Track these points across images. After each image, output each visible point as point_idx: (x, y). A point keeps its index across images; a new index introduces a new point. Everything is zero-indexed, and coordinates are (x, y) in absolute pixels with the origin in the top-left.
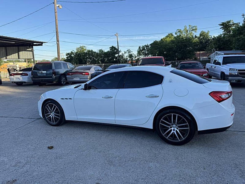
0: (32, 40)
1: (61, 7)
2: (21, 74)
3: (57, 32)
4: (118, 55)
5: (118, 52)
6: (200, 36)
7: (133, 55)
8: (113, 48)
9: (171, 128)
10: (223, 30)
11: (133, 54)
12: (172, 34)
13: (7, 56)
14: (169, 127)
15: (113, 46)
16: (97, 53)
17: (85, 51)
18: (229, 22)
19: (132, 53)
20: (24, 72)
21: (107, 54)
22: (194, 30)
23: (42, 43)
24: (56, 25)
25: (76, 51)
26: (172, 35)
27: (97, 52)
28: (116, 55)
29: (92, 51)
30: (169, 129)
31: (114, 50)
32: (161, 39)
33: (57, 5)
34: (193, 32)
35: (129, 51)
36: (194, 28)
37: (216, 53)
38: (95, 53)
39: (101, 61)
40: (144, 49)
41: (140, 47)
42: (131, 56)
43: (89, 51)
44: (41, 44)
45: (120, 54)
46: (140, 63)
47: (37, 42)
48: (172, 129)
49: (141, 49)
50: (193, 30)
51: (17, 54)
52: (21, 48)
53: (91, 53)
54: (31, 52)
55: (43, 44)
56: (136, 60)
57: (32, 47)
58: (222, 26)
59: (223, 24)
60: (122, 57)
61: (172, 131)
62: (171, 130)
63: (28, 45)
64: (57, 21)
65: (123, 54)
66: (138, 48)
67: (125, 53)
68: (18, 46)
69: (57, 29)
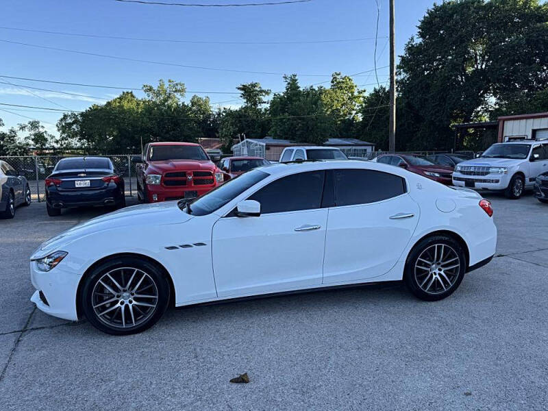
6: (193, 106)
7: (45, 134)
10: (245, 100)
11: (46, 132)
12: (131, 93)
14: (429, 269)
18: (254, 85)
19: (41, 130)
22: (179, 91)
26: (132, 96)
30: (428, 273)
34: (178, 95)
35: (34, 125)
36: (179, 87)
37: (247, 141)
40: (76, 121)
42: (40, 138)
48: (433, 272)
50: (176, 91)
56: (54, 148)
58: (242, 92)
59: (244, 88)
60: (12, 138)
61: (434, 277)
62: (432, 274)
65: (12, 131)
67: (23, 128)
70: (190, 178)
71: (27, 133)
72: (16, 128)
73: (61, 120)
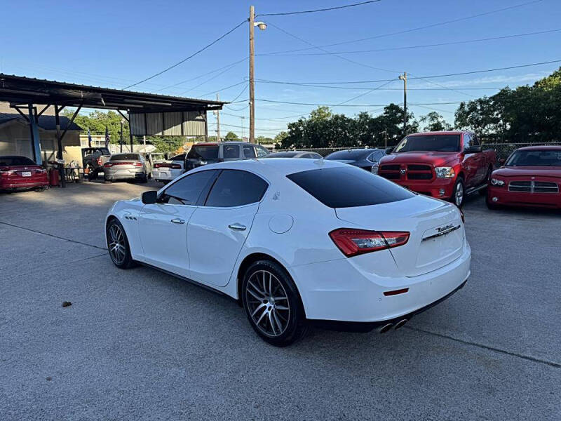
0: (204, 99)
1: (264, 27)
2: (170, 166)
3: (251, 81)
4: (405, 126)
5: (405, 116)
7: (442, 124)
8: (392, 108)
9: (266, 302)
11: (444, 122)
13: (164, 129)
14: (262, 300)
15: (392, 105)
16: (355, 122)
17: (329, 119)
19: (440, 120)
20: (175, 162)
21: (376, 124)
23: (222, 104)
24: (251, 66)
25: (308, 119)
27: (353, 118)
28: (401, 126)
29: (343, 116)
30: (261, 303)
31: (395, 114)
32: (537, 83)
33: (256, 24)
35: (433, 116)
38: (349, 121)
39: (362, 139)
40: (473, 109)
41: (462, 105)
42: (436, 127)
43: (337, 118)
44: (219, 106)
45: (411, 122)
46: (400, 147)
47: (212, 103)
48: (268, 305)
49: (467, 109)
51: (180, 126)
52: (186, 114)
53: (340, 121)
54: (203, 123)
55: (223, 107)
57: (205, 113)
60: (414, 129)
61: (266, 311)
62: (265, 307)
63: (196, 108)
64: (253, 57)
65: (415, 122)
66: (459, 106)
67: (423, 119)
68: (182, 110)
69: (251, 73)
70: (403, 171)
71: (427, 123)
72: (418, 120)
73: (460, 109)
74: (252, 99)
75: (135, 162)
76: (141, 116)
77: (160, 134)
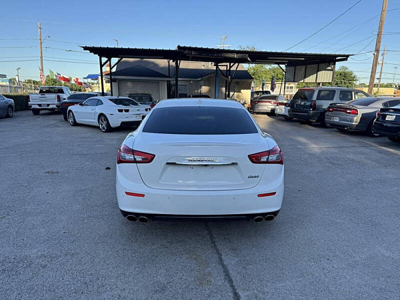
3: (379, 35)
13: (305, 78)
23: (348, 56)
24: (381, 21)
44: (345, 58)
47: (339, 56)
51: (316, 75)
52: (322, 65)
54: (332, 72)
55: (349, 58)
57: (335, 64)
64: (385, 14)
68: (318, 63)
69: (380, 28)
74: (377, 50)
75: (273, 101)
76: (292, 68)
77: (302, 81)
